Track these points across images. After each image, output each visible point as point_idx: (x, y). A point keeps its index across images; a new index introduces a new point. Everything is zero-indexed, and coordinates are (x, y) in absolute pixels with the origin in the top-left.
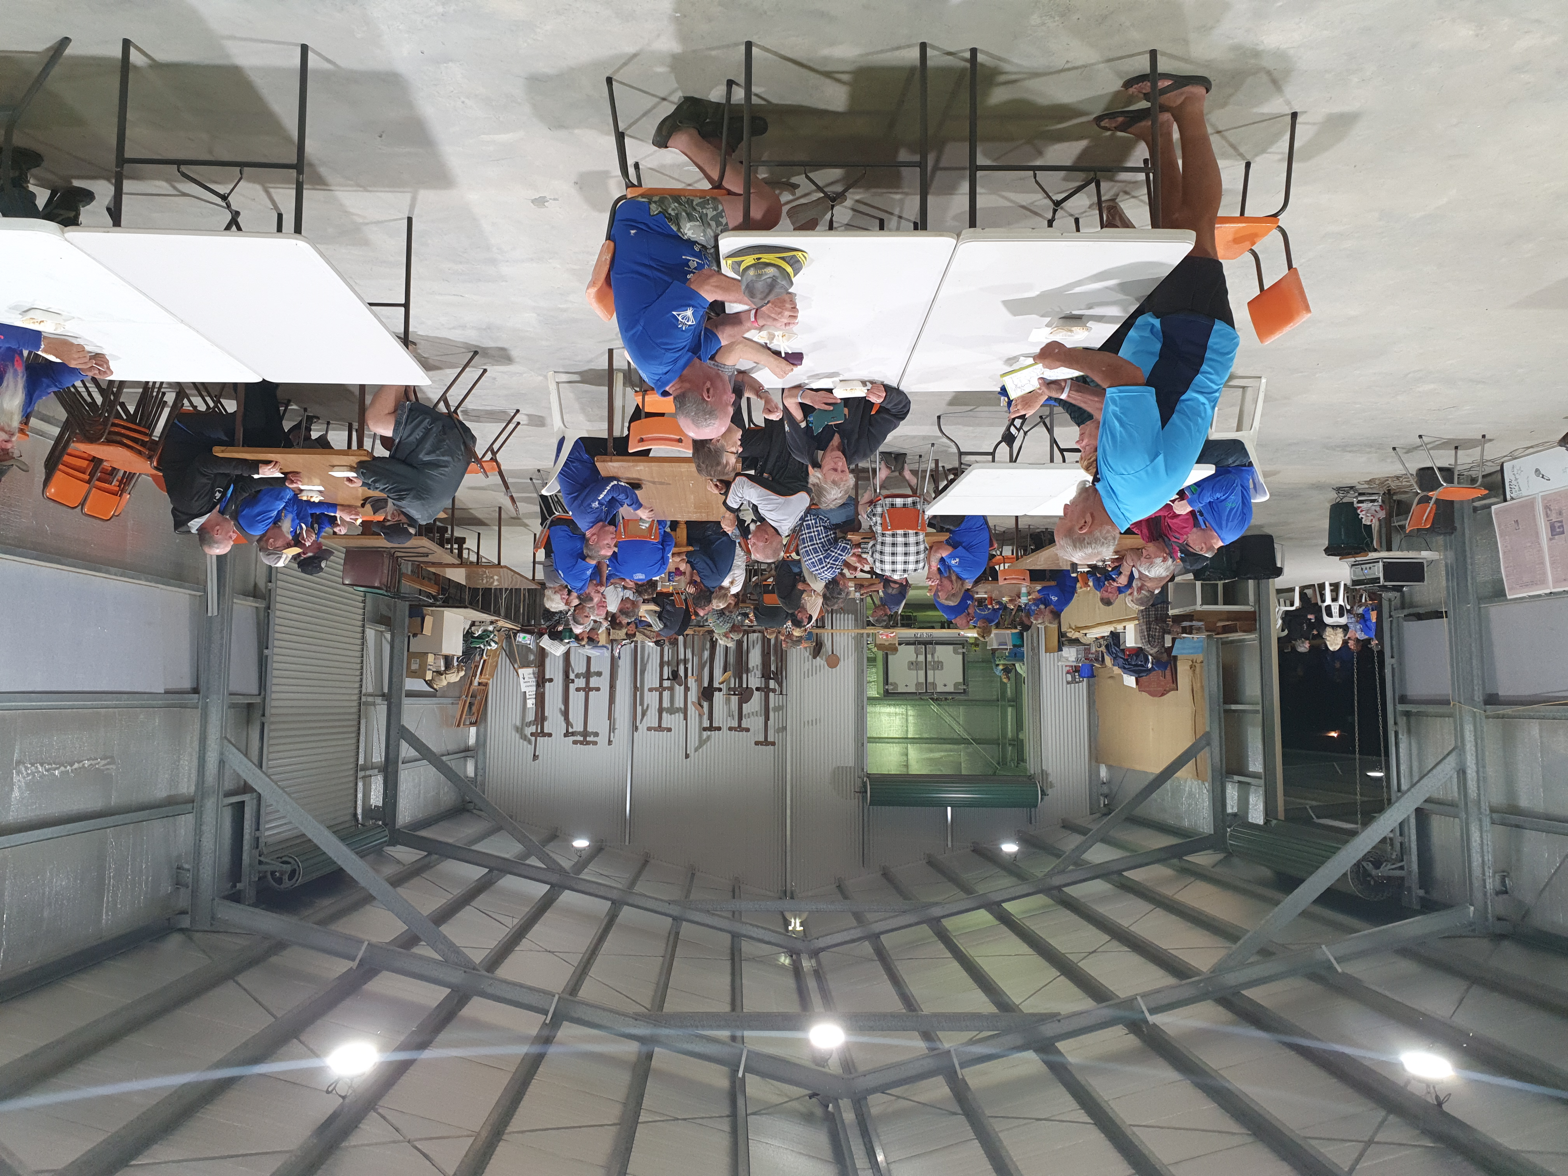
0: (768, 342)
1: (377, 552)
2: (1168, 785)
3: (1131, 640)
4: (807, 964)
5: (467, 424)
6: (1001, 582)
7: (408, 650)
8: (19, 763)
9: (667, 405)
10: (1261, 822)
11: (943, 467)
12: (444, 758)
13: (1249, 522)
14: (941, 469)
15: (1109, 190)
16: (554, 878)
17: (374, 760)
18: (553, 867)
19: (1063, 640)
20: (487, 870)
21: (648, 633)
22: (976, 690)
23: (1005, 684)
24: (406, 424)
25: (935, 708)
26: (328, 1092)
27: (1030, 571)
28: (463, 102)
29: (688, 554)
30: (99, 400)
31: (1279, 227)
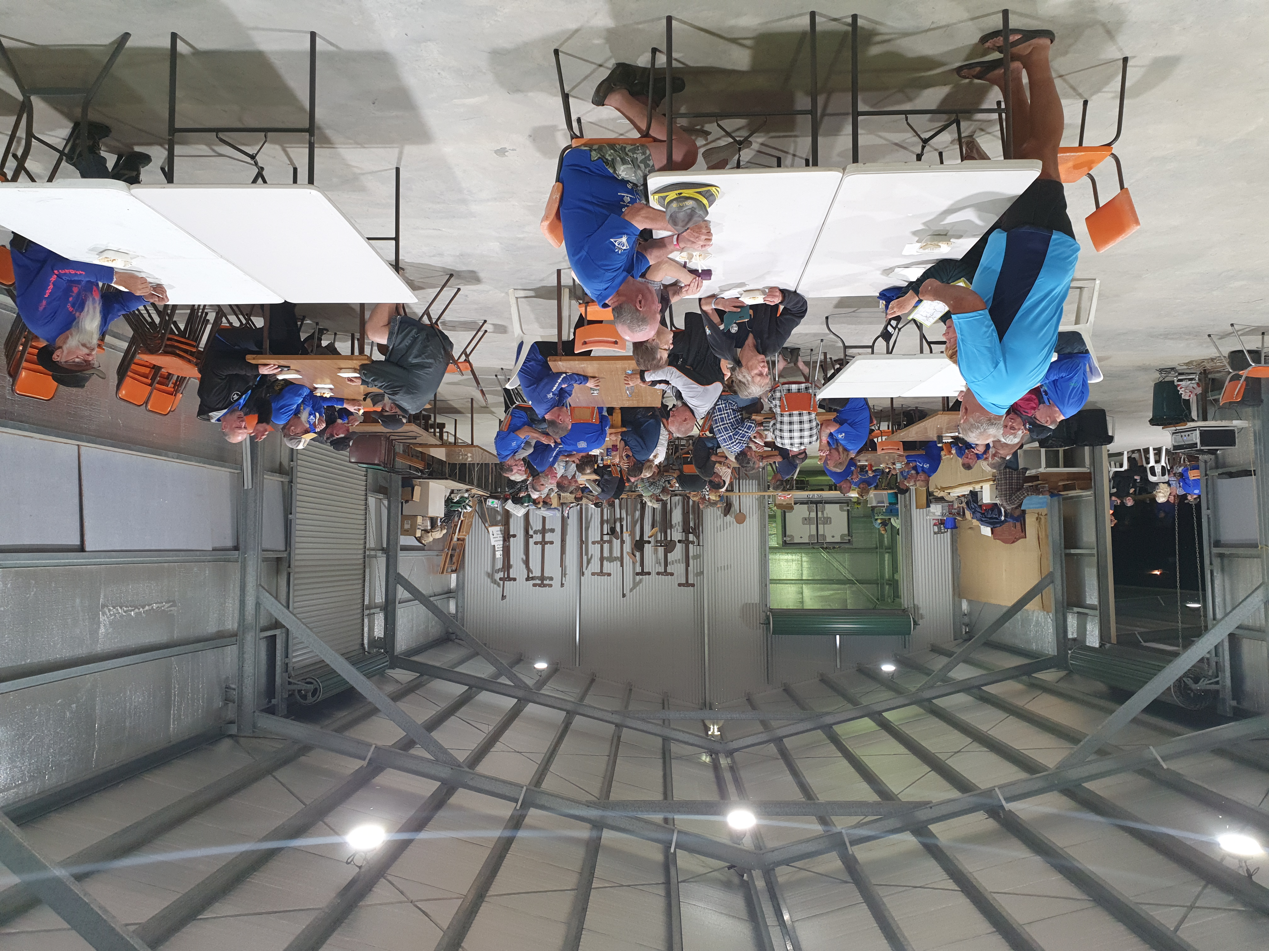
0: (687, 261)
1: (375, 436)
2: (1018, 616)
3: (987, 497)
4: (724, 762)
5: (446, 332)
6: (879, 451)
7: (402, 514)
8: (104, 606)
9: (607, 314)
10: (1097, 645)
11: (831, 358)
12: (431, 599)
13: (1086, 398)
14: (828, 360)
15: (969, 127)
16: (520, 693)
17: (376, 601)
18: (520, 685)
19: (931, 499)
20: (467, 687)
21: (591, 497)
22: (859, 541)
23: (883, 535)
24: (397, 334)
25: (824, 555)
26: (347, 863)
27: (903, 442)
28: (439, 74)
29: (623, 434)
30: (157, 320)
31: (1112, 154)
